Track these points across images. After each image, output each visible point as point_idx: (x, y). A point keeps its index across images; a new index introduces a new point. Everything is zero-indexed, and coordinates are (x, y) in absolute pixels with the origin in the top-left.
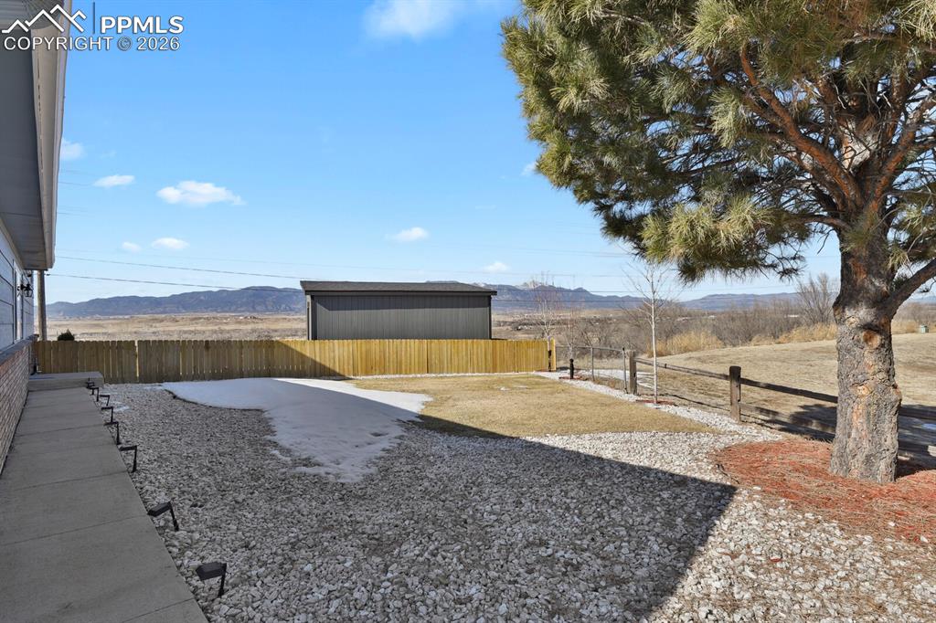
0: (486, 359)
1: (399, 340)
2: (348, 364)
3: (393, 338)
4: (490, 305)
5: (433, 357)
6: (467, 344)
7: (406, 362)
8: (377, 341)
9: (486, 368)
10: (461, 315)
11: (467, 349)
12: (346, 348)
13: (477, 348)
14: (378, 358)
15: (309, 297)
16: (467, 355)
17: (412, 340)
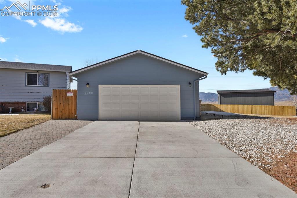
0: (271, 111)
1: (243, 105)
2: (229, 111)
3: (241, 104)
4: (274, 95)
5: (253, 110)
6: (264, 107)
7: (245, 111)
8: (237, 105)
9: (271, 114)
10: (264, 99)
11: (265, 108)
12: (228, 107)
13: (268, 108)
14: (237, 109)
15: (219, 95)
16: (265, 110)
17: (247, 105)
